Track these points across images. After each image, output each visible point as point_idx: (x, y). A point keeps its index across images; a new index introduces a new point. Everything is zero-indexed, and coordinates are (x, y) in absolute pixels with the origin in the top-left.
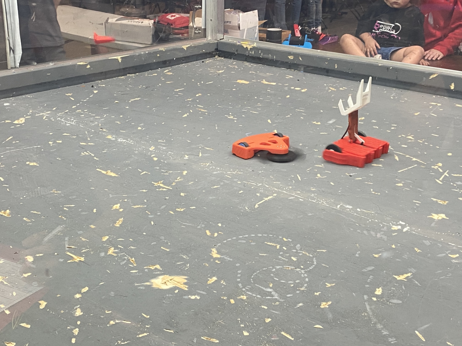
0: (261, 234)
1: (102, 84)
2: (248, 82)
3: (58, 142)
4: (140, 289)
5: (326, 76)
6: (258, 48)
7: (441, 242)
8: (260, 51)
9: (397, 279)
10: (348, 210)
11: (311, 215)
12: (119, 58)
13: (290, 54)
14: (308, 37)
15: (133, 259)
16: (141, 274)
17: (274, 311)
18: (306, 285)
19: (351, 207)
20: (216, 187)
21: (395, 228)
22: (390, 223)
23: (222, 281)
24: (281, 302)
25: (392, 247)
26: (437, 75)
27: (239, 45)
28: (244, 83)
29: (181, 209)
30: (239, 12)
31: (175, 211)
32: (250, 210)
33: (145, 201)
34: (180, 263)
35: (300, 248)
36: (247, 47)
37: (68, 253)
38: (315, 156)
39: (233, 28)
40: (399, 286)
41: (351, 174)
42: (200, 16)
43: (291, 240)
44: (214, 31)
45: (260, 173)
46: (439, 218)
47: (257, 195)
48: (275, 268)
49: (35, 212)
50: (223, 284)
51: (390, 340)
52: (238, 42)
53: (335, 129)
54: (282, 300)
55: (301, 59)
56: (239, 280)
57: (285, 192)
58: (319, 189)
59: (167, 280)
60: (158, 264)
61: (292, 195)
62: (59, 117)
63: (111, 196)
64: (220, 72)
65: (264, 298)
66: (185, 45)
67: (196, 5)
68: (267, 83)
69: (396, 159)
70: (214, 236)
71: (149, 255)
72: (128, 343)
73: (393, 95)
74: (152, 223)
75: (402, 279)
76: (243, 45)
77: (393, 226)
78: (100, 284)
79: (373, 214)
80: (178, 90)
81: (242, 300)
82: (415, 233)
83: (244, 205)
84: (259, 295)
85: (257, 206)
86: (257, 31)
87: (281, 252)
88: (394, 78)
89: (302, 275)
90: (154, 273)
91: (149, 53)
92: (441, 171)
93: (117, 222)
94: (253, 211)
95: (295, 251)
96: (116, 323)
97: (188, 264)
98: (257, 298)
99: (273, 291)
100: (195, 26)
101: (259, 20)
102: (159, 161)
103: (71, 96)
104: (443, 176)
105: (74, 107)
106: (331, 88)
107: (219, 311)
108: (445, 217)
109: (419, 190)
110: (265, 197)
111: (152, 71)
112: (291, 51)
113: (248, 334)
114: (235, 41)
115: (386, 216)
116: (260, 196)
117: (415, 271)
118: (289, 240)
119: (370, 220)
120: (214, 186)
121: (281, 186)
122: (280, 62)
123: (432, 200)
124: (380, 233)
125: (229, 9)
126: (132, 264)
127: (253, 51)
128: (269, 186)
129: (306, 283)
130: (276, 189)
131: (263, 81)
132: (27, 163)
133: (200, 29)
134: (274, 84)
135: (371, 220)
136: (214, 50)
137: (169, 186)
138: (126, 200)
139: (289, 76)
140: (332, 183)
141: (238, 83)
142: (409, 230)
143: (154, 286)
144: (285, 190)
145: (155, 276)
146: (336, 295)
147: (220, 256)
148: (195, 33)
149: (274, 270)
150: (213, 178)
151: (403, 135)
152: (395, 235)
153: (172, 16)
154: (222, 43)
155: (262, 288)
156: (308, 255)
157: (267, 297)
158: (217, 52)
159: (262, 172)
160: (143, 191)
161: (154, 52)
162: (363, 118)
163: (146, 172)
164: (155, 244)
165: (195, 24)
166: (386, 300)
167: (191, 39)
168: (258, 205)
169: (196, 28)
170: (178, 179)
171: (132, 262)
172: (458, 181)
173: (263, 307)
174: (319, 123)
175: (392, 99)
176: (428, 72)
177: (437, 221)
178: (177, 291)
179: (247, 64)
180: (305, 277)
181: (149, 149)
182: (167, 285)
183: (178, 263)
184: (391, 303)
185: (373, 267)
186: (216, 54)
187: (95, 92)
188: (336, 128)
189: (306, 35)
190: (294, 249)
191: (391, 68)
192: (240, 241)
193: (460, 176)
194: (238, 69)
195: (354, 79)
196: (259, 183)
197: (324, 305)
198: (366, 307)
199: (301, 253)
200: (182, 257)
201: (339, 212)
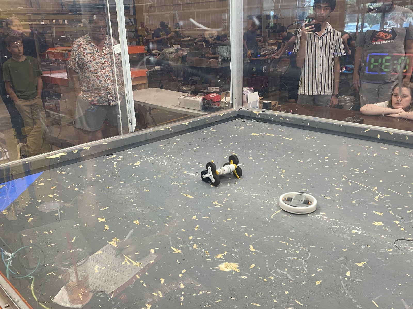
0: (277, 236)
1: (178, 139)
2: (258, 135)
3: (159, 176)
4: (213, 271)
5: (302, 129)
6: (263, 113)
7: (381, 241)
8: (264, 115)
9: (357, 265)
10: (325, 219)
12: (187, 123)
13: (281, 117)
15: (207, 251)
16: (213, 261)
17: (289, 287)
18: (306, 269)
20: (247, 204)
21: (354, 231)
22: (351, 228)
23: (258, 267)
25: (353, 244)
26: (370, 129)
27: (251, 112)
28: (256, 136)
31: (227, 221)
32: (268, 219)
33: (209, 213)
35: (300, 245)
36: (256, 113)
37: (172, 248)
38: (302, 183)
40: (359, 270)
41: (324, 195)
42: (229, 96)
43: (294, 240)
44: (237, 104)
46: (378, 225)
48: (287, 258)
49: (152, 221)
50: (259, 269)
51: (358, 306)
52: (251, 110)
53: (312, 165)
54: (293, 280)
55: (288, 120)
56: (267, 266)
59: (227, 265)
62: (158, 160)
63: (191, 211)
64: (242, 128)
65: (283, 278)
66: (221, 114)
67: (227, 91)
68: (269, 135)
69: (349, 185)
70: (250, 237)
71: (216, 249)
72: (211, 306)
73: (343, 141)
74: (215, 228)
75: (361, 266)
76: (254, 112)
77: (353, 230)
78: (192, 267)
79: (339, 222)
80: (219, 141)
81: (270, 279)
82: (365, 235)
83: (265, 216)
85: (272, 217)
86: (258, 103)
87: (289, 247)
88: (343, 131)
89: (303, 263)
90: (220, 261)
91: (203, 120)
92: (377, 192)
93: (196, 227)
94: (270, 221)
95: (297, 247)
96: (203, 293)
97: (238, 255)
99: (287, 274)
102: (214, 188)
103: (163, 147)
104: (379, 196)
105: (164, 154)
106: (306, 137)
107: (259, 286)
108: (382, 224)
109: (365, 206)
110: (276, 211)
111: (204, 129)
112: (282, 115)
113: (276, 301)
114: (249, 110)
115: (348, 223)
116: (273, 210)
117: (368, 260)
118: (293, 239)
120: (246, 204)
123: (373, 212)
124: (345, 235)
126: (207, 255)
127: (260, 115)
128: (278, 203)
131: (267, 134)
132: (144, 190)
133: (229, 103)
134: (273, 135)
135: (339, 226)
136: (237, 115)
137: (221, 204)
138: (199, 213)
139: (282, 130)
141: (253, 135)
142: (362, 233)
143: (221, 269)
145: (221, 263)
146: (324, 276)
147: (255, 250)
148: (226, 106)
149: (287, 259)
150: (245, 198)
151: (352, 169)
152: (354, 236)
153: (213, 95)
154: (242, 111)
155: (281, 271)
156: (305, 249)
157: (285, 277)
158: (239, 116)
160: (208, 207)
161: (205, 119)
162: (328, 157)
163: (208, 195)
164: (218, 242)
165: (226, 100)
166: (353, 279)
169: (227, 103)
170: (226, 199)
171: (207, 253)
172: (387, 200)
173: (283, 284)
174: (302, 161)
175: (343, 144)
176: (364, 128)
178: (234, 273)
180: (305, 265)
182: (228, 269)
183: (232, 255)
184: (356, 281)
185: (343, 258)
187: (175, 143)
190: (297, 246)
191: (342, 125)
192: (265, 240)
193: (389, 195)
194: (252, 126)
195: (320, 131)
196: (272, 202)
197: (318, 283)
198: (342, 284)
199: (301, 248)
200: (234, 251)
201: (320, 221)
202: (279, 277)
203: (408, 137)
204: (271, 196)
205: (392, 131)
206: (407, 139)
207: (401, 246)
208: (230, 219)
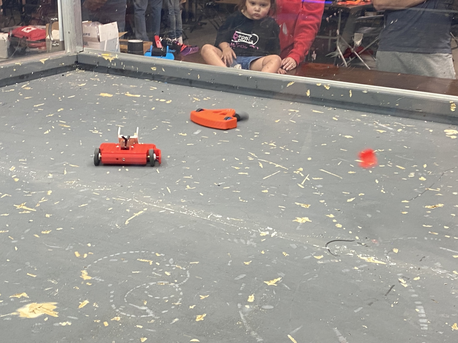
0: (132, 251)
2: (112, 96)
4: (6, 320)
5: (190, 86)
6: (120, 60)
7: (306, 245)
8: (122, 63)
9: (267, 284)
10: (218, 219)
11: (183, 228)
13: (153, 65)
14: (170, 49)
16: (6, 304)
17: (149, 330)
18: (180, 299)
19: (221, 216)
20: (83, 205)
21: (263, 234)
22: (259, 230)
23: (95, 304)
24: (157, 319)
25: (261, 253)
26: (294, 82)
27: (99, 57)
28: (107, 97)
29: (46, 231)
30: (97, 24)
31: (40, 234)
32: (120, 226)
33: (7, 225)
34: (48, 289)
35: (173, 262)
36: (108, 59)
38: (183, 167)
39: (92, 40)
40: (270, 291)
41: (219, 184)
42: (57, 28)
43: (164, 255)
44: (73, 44)
45: (128, 188)
46: (303, 222)
47: (127, 212)
48: (149, 285)
50: (95, 307)
52: (99, 54)
53: (201, 140)
54: (157, 318)
55: (164, 70)
56: (112, 301)
57: (155, 206)
58: (189, 200)
59: (35, 308)
60: (25, 292)
61: (162, 208)
64: (82, 85)
65: (139, 316)
66: (43, 59)
67: (52, 18)
68: (131, 95)
69: (260, 167)
70: (83, 257)
71: (15, 282)
73: (254, 104)
74: (16, 249)
75: (273, 285)
76: (104, 57)
77: (262, 232)
79: (241, 221)
80: (37, 106)
81: (116, 321)
82: (282, 237)
83: (114, 222)
84: (133, 314)
85: (127, 222)
86: (118, 43)
87: (153, 268)
88: (255, 87)
89: (177, 289)
90: (21, 302)
91: (5, 68)
92: (302, 175)
94: (123, 228)
95: (168, 265)
97: (57, 289)
98: (132, 317)
99: (147, 309)
100: (52, 39)
101: (119, 31)
102: (20, 182)
104: (305, 180)
106: (195, 99)
107: (93, 335)
108: (308, 220)
109: (283, 196)
110: (135, 213)
111: (9, 86)
112: (153, 62)
114: (95, 54)
115: (254, 222)
116: (130, 212)
117: (284, 275)
118: (162, 254)
119: (239, 228)
120: (82, 204)
121: (151, 200)
122: (143, 73)
123: (296, 204)
124: (249, 240)
125: (87, 21)
127: (115, 64)
128: (138, 200)
129: (181, 297)
130: (146, 204)
131: (127, 93)
133: (58, 41)
134: (139, 96)
135: (241, 228)
136: (74, 63)
137: (32, 208)
139: (153, 88)
140: (201, 194)
141: (101, 96)
142: (276, 235)
143: (22, 316)
144: (155, 204)
145: (22, 305)
146: (211, 306)
147: (91, 278)
148: (53, 46)
149: (148, 287)
150: (80, 196)
151: (265, 143)
152: (263, 241)
153: (27, 29)
154: (82, 55)
155: (137, 306)
156: (181, 268)
157: (142, 315)
158: (78, 65)
159: (131, 187)
160: (4, 215)
161: (9, 67)
163: (7, 195)
164: (21, 271)
165: (52, 37)
167: (49, 52)
168: (129, 221)
169: (54, 41)
170: (42, 199)
172: (318, 185)
173: (138, 326)
174: (185, 135)
175: (254, 108)
176: (285, 81)
177: (302, 224)
178: (46, 319)
179: (110, 76)
180: (180, 291)
181: (10, 169)
182: (35, 313)
183: (46, 289)
184: (264, 309)
185: (245, 275)
186: (77, 67)
188: (203, 138)
189: (168, 47)
190: (166, 264)
191: (251, 77)
192: (111, 260)
193: (321, 179)
194: (100, 82)
195: (217, 89)
196: (130, 199)
197: (199, 318)
198: (240, 316)
199: (173, 267)
200: (50, 283)
201: (210, 222)
202: (133, 316)
203: (352, 91)
204: (128, 189)
205: (327, 83)
206: (351, 95)
207: (337, 249)
208: (48, 232)
